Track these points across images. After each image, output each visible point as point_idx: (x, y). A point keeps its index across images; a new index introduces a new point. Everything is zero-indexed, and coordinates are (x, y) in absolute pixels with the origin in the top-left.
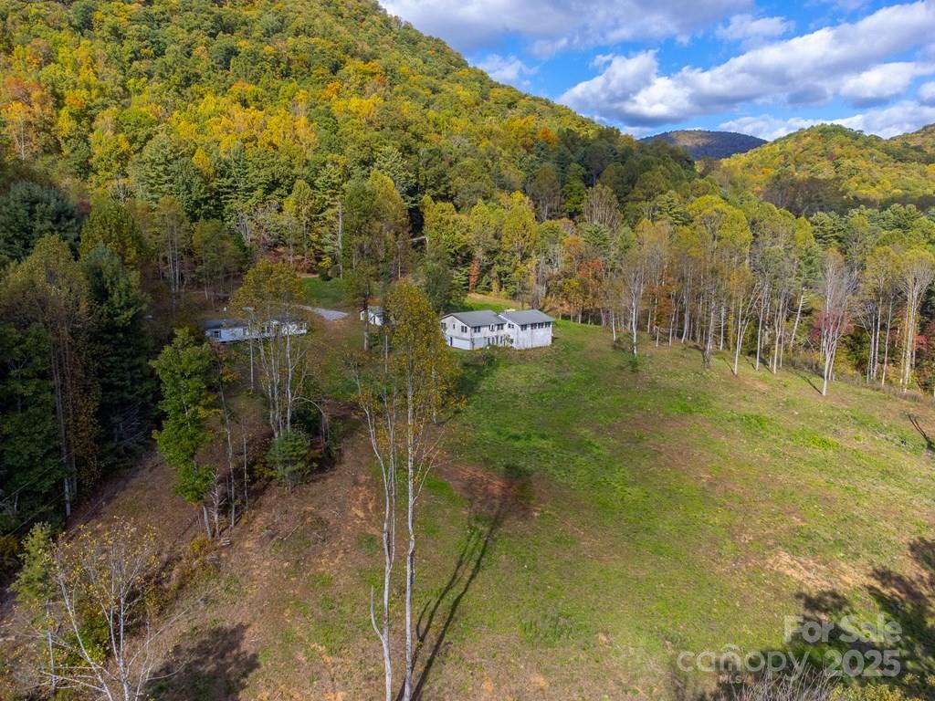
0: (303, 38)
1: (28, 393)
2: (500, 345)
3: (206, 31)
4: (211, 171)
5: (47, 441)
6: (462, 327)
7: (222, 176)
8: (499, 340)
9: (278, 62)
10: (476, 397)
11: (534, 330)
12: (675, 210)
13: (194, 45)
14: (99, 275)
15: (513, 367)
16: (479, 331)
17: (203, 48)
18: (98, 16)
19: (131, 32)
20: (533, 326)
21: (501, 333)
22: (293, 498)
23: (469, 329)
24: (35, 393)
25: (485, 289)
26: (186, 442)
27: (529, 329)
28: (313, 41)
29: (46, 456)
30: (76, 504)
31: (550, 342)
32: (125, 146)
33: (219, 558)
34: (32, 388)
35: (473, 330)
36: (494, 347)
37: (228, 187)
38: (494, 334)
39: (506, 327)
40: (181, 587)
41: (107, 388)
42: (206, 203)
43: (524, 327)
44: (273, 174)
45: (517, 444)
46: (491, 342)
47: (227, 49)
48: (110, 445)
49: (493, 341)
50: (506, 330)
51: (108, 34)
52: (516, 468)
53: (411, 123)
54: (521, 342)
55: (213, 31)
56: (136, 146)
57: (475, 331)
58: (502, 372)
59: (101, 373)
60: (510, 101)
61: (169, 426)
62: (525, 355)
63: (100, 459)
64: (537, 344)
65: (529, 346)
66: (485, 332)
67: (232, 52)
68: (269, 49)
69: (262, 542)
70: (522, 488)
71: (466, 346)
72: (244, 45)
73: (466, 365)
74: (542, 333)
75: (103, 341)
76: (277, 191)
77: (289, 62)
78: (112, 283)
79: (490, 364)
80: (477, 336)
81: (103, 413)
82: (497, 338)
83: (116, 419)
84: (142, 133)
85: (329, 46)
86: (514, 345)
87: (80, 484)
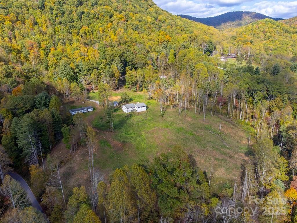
0: (102, 7)
1: (45, 134)
2: (134, 111)
3: (75, 5)
4: (75, 68)
5: (48, 140)
6: (126, 108)
7: (77, 68)
9: (95, 15)
10: (125, 124)
12: (193, 66)
13: (72, 11)
14: (53, 113)
15: (136, 117)
17: (74, 12)
18: (46, 3)
19: (55, 8)
20: (141, 107)
21: (134, 109)
22: (84, 148)
24: (46, 134)
25: (141, 90)
26: (67, 141)
27: (140, 108)
28: (105, 7)
29: (47, 143)
30: (52, 148)
31: (146, 110)
32: (55, 61)
33: (72, 157)
34: (45, 133)
36: (132, 112)
37: (78, 71)
38: (133, 109)
39: (135, 107)
40: (67, 161)
41: (55, 131)
42: (74, 76)
43: (139, 108)
44: (89, 67)
45: (128, 136)
47: (81, 12)
48: (56, 139)
50: (135, 108)
51: (49, 9)
52: (125, 141)
53: (127, 42)
55: (77, 5)
56: (58, 60)
58: (133, 118)
59: (54, 128)
60: (164, 20)
61: (64, 139)
62: (140, 114)
63: (55, 141)
64: (142, 111)
65: (140, 111)
66: (131, 109)
67: (83, 13)
68: (93, 11)
69: (78, 155)
70: (124, 145)
71: (126, 112)
72: (86, 10)
73: (126, 117)
74: (143, 108)
75: (54, 124)
76: (90, 71)
77: (99, 14)
78: (55, 114)
79: (131, 116)
80: (129, 110)
81: (55, 135)
83: (57, 135)
84: (59, 57)
85: (109, 9)
86: (137, 111)
87: (52, 146)
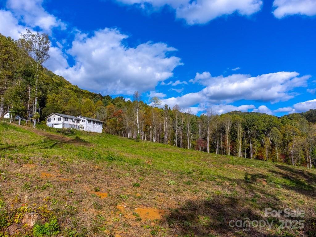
2: (77, 129)
6: (59, 118)
8: (77, 127)
11: (94, 125)
16: (67, 120)
20: (94, 122)
21: (78, 124)
23: (62, 118)
27: (92, 123)
31: (101, 131)
35: (64, 119)
36: (74, 130)
38: (75, 124)
39: (81, 121)
43: (89, 121)
46: (73, 127)
49: (74, 127)
50: (81, 123)
54: (88, 128)
57: (65, 120)
62: (89, 133)
64: (95, 131)
65: (92, 131)
66: (70, 121)
71: (60, 127)
74: (98, 127)
80: (66, 122)
82: (76, 126)
86: (84, 129)
